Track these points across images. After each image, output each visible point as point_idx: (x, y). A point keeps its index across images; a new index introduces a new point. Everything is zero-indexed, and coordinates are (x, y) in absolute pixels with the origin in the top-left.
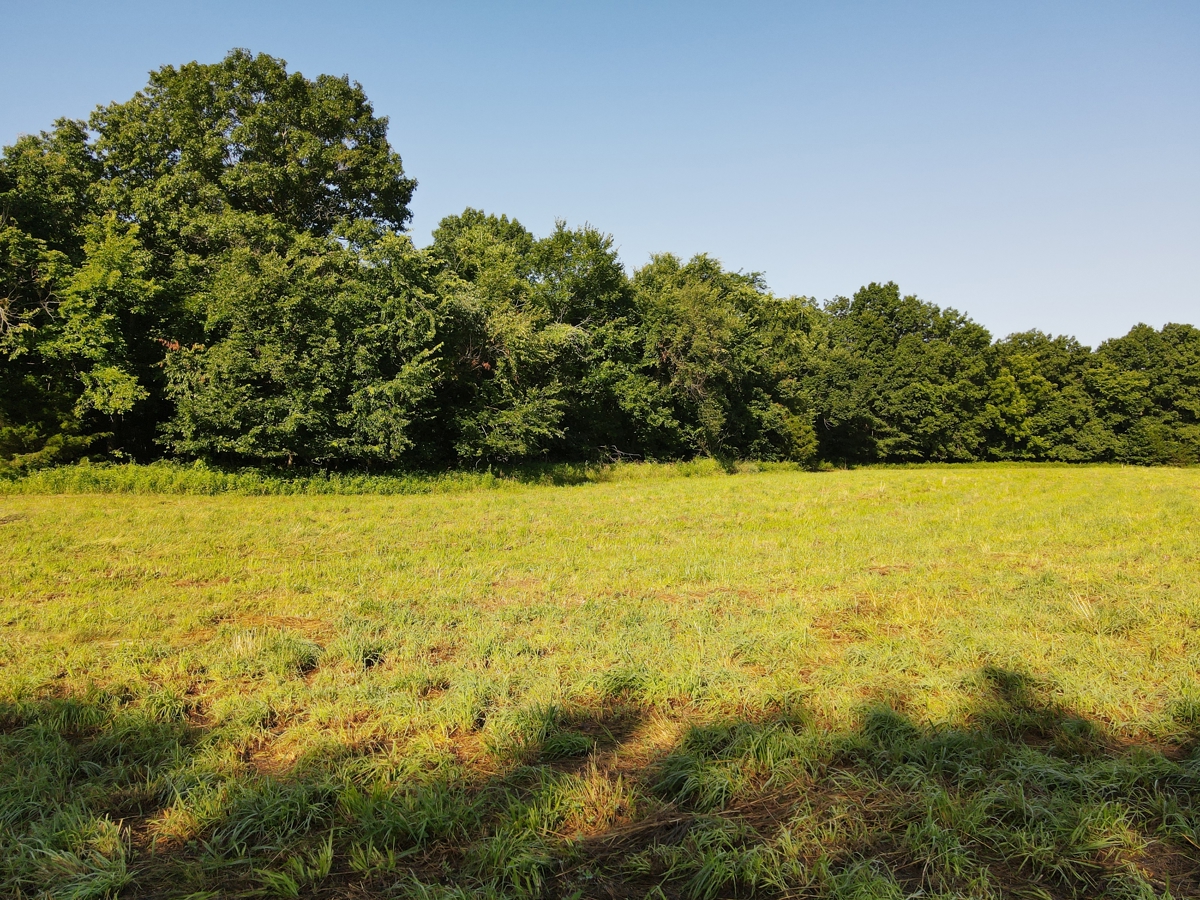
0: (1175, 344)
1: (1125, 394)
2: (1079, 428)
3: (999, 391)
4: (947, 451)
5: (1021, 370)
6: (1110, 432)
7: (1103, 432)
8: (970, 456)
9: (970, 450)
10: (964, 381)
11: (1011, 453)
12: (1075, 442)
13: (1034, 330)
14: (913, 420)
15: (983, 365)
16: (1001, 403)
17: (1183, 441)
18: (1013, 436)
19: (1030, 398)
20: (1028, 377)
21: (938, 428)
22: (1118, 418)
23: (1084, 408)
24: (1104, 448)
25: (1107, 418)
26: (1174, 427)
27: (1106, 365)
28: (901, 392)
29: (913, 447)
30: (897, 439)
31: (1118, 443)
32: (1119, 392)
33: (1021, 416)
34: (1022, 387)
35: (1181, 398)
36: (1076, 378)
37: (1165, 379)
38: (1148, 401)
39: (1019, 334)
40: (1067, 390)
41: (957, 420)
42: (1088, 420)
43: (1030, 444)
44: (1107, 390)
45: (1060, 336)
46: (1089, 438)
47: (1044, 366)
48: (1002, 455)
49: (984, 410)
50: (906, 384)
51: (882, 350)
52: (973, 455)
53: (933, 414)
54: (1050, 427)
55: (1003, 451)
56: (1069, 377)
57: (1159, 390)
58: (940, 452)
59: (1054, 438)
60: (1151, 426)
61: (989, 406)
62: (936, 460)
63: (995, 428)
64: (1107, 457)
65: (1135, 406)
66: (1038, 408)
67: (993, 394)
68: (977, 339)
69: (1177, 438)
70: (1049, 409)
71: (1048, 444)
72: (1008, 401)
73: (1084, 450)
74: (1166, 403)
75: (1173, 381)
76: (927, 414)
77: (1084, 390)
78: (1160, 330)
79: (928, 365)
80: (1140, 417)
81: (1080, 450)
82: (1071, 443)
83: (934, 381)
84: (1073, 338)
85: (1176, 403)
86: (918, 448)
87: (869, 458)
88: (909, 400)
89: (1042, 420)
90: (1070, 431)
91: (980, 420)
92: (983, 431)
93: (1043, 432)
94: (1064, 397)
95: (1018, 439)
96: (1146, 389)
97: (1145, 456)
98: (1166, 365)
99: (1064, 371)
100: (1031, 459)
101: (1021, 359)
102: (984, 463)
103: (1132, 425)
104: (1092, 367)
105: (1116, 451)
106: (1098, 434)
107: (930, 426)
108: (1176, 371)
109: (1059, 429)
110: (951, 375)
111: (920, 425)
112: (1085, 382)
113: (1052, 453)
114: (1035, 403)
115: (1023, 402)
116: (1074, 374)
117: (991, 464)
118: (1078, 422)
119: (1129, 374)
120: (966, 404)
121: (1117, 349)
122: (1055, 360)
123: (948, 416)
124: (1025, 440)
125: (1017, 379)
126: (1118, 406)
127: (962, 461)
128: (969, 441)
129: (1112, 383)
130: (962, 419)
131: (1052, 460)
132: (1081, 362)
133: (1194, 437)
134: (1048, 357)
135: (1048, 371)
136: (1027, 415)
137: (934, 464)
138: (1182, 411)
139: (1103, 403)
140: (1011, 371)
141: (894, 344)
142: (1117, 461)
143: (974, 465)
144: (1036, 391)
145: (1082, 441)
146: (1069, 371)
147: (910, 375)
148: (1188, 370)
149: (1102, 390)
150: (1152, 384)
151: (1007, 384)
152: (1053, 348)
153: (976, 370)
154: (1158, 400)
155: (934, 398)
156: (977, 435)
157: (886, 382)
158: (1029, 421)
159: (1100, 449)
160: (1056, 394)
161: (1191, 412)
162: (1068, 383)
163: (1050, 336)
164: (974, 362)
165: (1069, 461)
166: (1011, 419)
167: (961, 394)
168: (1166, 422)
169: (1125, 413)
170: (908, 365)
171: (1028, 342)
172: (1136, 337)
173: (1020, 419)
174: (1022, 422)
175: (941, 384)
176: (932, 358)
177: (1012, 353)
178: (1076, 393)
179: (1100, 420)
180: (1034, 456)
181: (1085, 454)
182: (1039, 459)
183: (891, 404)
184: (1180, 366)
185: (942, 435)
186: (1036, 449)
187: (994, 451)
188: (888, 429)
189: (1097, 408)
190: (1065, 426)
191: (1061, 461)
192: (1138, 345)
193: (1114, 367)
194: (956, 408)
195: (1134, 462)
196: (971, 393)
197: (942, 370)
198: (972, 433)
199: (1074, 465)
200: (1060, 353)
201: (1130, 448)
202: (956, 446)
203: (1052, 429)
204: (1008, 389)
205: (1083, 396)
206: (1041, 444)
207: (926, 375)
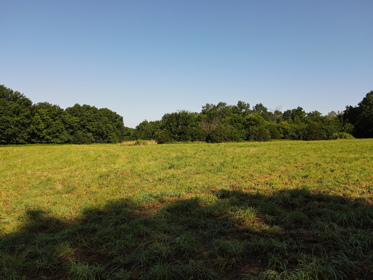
0: (86, 110)
1: (73, 123)
2: (60, 133)
3: (35, 121)
4: (16, 140)
5: (42, 114)
6: (69, 135)
7: (67, 135)
8: (25, 142)
9: (25, 140)
10: (22, 117)
11: (39, 141)
12: (59, 137)
13: (46, 102)
14: (3, 129)
15: (29, 112)
16: (36, 125)
17: (88, 137)
18: (40, 135)
19: (45, 124)
20: (45, 117)
21: (13, 133)
22: (71, 130)
23: (62, 127)
24: (68, 139)
25: (68, 131)
26: (86, 133)
27: (68, 115)
29: (3, 139)
31: (71, 138)
32: (71, 123)
33: (42, 129)
34: (43, 120)
35: (87, 125)
36: (59, 118)
37: (83, 120)
38: (79, 126)
39: (41, 103)
40: (57, 121)
41: (20, 130)
42: (63, 131)
43: (45, 138)
44: (68, 122)
45: (55, 105)
46: (63, 136)
47: (50, 114)
48: (36, 142)
49: (30, 127)
50: (0, 116)
52: (26, 141)
53: (11, 128)
54: (51, 133)
55: (36, 140)
56: (57, 118)
57: (82, 123)
58: (13, 141)
59: (53, 136)
60: (80, 133)
61: (32, 126)
62: (12, 144)
63: (34, 133)
64: (68, 142)
65: (76, 127)
66: (48, 127)
67: (33, 122)
68: (27, 103)
69: (86, 137)
70: (51, 127)
71: (51, 138)
72: (38, 124)
73: (62, 140)
74: (83, 126)
75: (85, 120)
76: (8, 127)
77: (62, 122)
78: (82, 106)
79: (9, 110)
80: (77, 130)
81: (61, 140)
82: (58, 138)
83: (11, 116)
84: (58, 106)
85: (86, 127)
86: (5, 139)
88: (1, 122)
89: (49, 130)
90: (58, 134)
91: (28, 130)
92: (29, 134)
93: (49, 134)
94: (56, 124)
95: (41, 136)
96: (79, 122)
97: (78, 142)
98: (84, 116)
99: (56, 116)
100: (45, 143)
101: (42, 111)
102: (30, 144)
103: (75, 132)
104: (64, 115)
105: (71, 140)
106: (65, 135)
107: (9, 132)
108: (86, 118)
109: (54, 133)
110: (18, 114)
111: (5, 131)
112: (62, 119)
113: (52, 141)
114: (47, 125)
115: (43, 125)
116: (59, 117)
117: (32, 144)
118: (60, 131)
119: (74, 118)
120: (23, 124)
121: (71, 110)
122: (53, 112)
123: (16, 128)
124: (44, 137)
125: (41, 117)
126: (71, 127)
127: (22, 144)
128: (24, 137)
129: (70, 120)
130: (22, 130)
131: (52, 143)
132: (61, 113)
133: (91, 136)
134: (51, 111)
135: (51, 115)
136: (44, 129)
137: (11, 145)
138: (88, 129)
139: (67, 126)
140: (39, 115)
142: (71, 143)
143: (26, 145)
144: (48, 121)
145: (61, 137)
146: (57, 116)
147: (2, 113)
148: (89, 118)
149: (67, 122)
150: (80, 121)
151: (38, 119)
152: (52, 108)
153: (27, 113)
154: (82, 126)
155: (11, 122)
156: (27, 135)
158: (45, 131)
159: (66, 140)
160: (53, 123)
161: (90, 129)
162: (57, 120)
163: (51, 105)
164: (26, 111)
165: (57, 143)
166: (39, 130)
167: (21, 121)
168: (84, 132)
169: (73, 129)
170: (1, 110)
171: (43, 105)
172: (76, 107)
173: (42, 130)
175: (14, 117)
176: (10, 108)
177: (39, 109)
178: (59, 123)
179: (66, 131)
180: (47, 142)
181: (62, 141)
182: (48, 143)
184: (87, 117)
185: (14, 135)
186: (47, 140)
187: (33, 140)
189: (65, 127)
190: (56, 133)
191: (55, 143)
192: (77, 110)
193: (70, 115)
194: (20, 126)
195: (75, 143)
196: (25, 121)
197: (14, 113)
198: (25, 134)
199: (59, 144)
200: (55, 110)
201: (74, 139)
202: (20, 139)
203: (52, 133)
204: (38, 120)
205: (61, 124)
206: (49, 138)
207: (8, 114)
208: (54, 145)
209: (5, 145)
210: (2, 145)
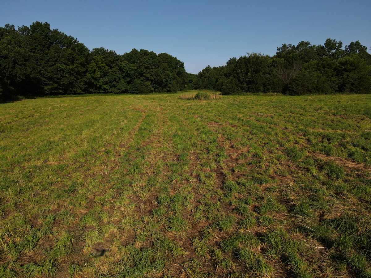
0: (143, 56)
1: (130, 71)
2: (117, 82)
3: (90, 69)
4: (73, 90)
5: (98, 62)
6: (126, 83)
8: (82, 92)
10: (77, 65)
11: (97, 91)
12: (117, 87)
13: (102, 47)
14: (58, 79)
15: (84, 59)
16: (92, 73)
17: (146, 86)
18: (97, 85)
19: (101, 72)
20: (100, 64)
22: (129, 79)
23: (118, 75)
24: (125, 89)
25: (126, 79)
26: (144, 82)
27: (124, 61)
28: (52, 68)
29: (60, 89)
30: (52, 86)
31: (129, 87)
32: (128, 71)
33: (98, 78)
34: (99, 67)
35: (145, 73)
37: (141, 67)
38: (136, 74)
39: (97, 48)
40: (113, 69)
41: (75, 79)
42: (120, 79)
43: (102, 88)
44: (125, 70)
45: (111, 51)
46: (121, 85)
47: (106, 61)
48: (94, 91)
49: (86, 76)
50: (54, 65)
51: (43, 50)
53: (66, 77)
55: (94, 90)
56: (114, 65)
57: (139, 70)
58: (71, 91)
59: (110, 85)
60: (138, 81)
61: (88, 74)
62: (70, 94)
63: (90, 82)
64: (126, 92)
65: (133, 75)
66: (104, 75)
68: (82, 49)
69: (144, 85)
70: (108, 76)
71: (108, 88)
72: (94, 72)
73: (119, 89)
74: (141, 74)
75: (143, 67)
76: (63, 77)
77: (118, 69)
79: (63, 58)
80: (135, 79)
81: (118, 89)
82: (115, 87)
83: (66, 64)
86: (62, 89)
87: (42, 94)
88: (56, 71)
89: (106, 79)
90: (115, 83)
91: (84, 79)
92: (86, 83)
93: (106, 83)
94: (112, 72)
96: (136, 70)
97: (136, 91)
98: (141, 62)
99: (112, 63)
100: (103, 93)
101: (98, 58)
102: (88, 94)
103: (132, 81)
104: (121, 62)
105: (128, 90)
106: (123, 84)
107: (65, 81)
108: (144, 65)
110: (73, 63)
111: (62, 81)
112: (118, 67)
113: (109, 91)
114: (103, 73)
115: (99, 73)
116: (116, 64)
117: (90, 95)
118: (117, 80)
119: (131, 65)
120: (79, 73)
121: (128, 56)
122: (109, 59)
123: (72, 77)
124: (101, 86)
125: (97, 64)
126: (128, 75)
127: (79, 94)
128: (81, 87)
129: (126, 68)
130: (77, 79)
131: (110, 93)
132: (117, 60)
133: (149, 85)
134: (107, 57)
135: (107, 63)
136: (101, 77)
138: (146, 77)
139: (124, 74)
140: (94, 62)
141: (48, 48)
142: (129, 92)
143: (83, 95)
144: (103, 69)
145: (118, 86)
146: (114, 63)
147: (56, 61)
148: (147, 64)
149: (123, 70)
150: (137, 68)
151: (93, 66)
152: (108, 55)
153: (82, 61)
154: (139, 74)
155: (66, 71)
156: (84, 84)
157: (45, 63)
158: (101, 80)
159: (124, 89)
160: (110, 70)
161: (148, 77)
162: (114, 67)
164: (81, 58)
165: (115, 93)
166: (95, 79)
167: (76, 69)
168: (142, 80)
169: (130, 78)
170: (55, 57)
171: (100, 52)
172: (133, 53)
173: (98, 79)
174: (99, 80)
175: (69, 65)
177: (95, 55)
178: (116, 70)
179: (124, 80)
181: (120, 91)
182: (106, 93)
183: (48, 73)
184: (145, 63)
185: (71, 84)
186: (104, 89)
187: (91, 90)
188: (48, 82)
189: (122, 76)
190: (113, 81)
191: (113, 93)
192: (134, 55)
194: (75, 75)
195: (133, 93)
196: (80, 69)
197: (68, 60)
198: (82, 84)
199: (116, 94)
200: (111, 56)
201: (132, 89)
202: (77, 89)
203: (109, 82)
204: (93, 68)
205: (118, 71)
206: (106, 88)
207: (62, 62)
208: (111, 95)
209: (63, 96)
210: (59, 95)
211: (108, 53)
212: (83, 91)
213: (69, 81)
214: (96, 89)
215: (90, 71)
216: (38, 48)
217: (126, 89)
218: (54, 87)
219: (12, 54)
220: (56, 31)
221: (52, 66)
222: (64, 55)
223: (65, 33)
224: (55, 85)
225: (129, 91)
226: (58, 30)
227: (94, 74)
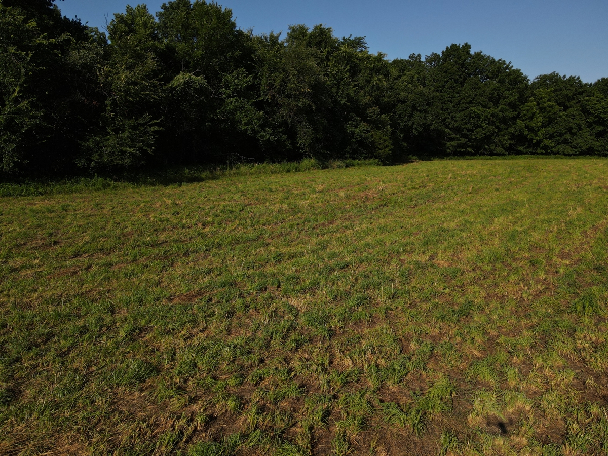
2: (574, 134)
3: (525, 112)
4: (490, 149)
5: (541, 98)
6: (593, 137)
7: (589, 137)
8: (503, 152)
9: (504, 149)
10: (503, 106)
11: (530, 150)
12: (571, 143)
13: (554, 72)
14: (469, 130)
15: (516, 96)
16: (526, 119)
18: (532, 139)
19: (545, 116)
20: (545, 103)
22: (600, 128)
23: (578, 122)
24: (587, 147)
25: (593, 128)
27: (596, 95)
28: (462, 113)
29: (469, 147)
30: (459, 142)
31: (597, 144)
32: (601, 112)
33: (538, 127)
34: (541, 109)
36: (577, 103)
39: (545, 75)
40: (570, 111)
41: (496, 130)
42: (580, 129)
43: (542, 145)
44: (594, 111)
45: (571, 76)
46: (580, 141)
47: (557, 96)
48: (525, 151)
49: (515, 124)
50: (466, 108)
51: (454, 87)
53: (481, 127)
54: (555, 134)
55: (526, 148)
56: (572, 103)
58: (486, 150)
59: (557, 140)
61: (519, 122)
62: (483, 154)
63: (521, 134)
64: (589, 152)
66: (550, 122)
67: (522, 114)
68: (517, 78)
70: (557, 123)
71: (553, 145)
72: (531, 118)
73: (575, 148)
76: (478, 126)
77: (581, 111)
79: (482, 96)
81: (573, 148)
82: (568, 144)
83: (484, 107)
84: (578, 77)
86: (472, 147)
87: (441, 154)
88: (467, 118)
89: (551, 130)
90: (568, 136)
91: (512, 130)
92: (513, 137)
93: (551, 137)
94: (567, 115)
95: (535, 141)
99: (570, 99)
100: (542, 153)
101: (543, 92)
102: (513, 156)
104: (588, 96)
105: (595, 148)
106: (586, 138)
107: (479, 134)
109: (561, 135)
110: (496, 103)
111: (474, 134)
112: (582, 106)
113: (555, 150)
114: (547, 119)
115: (540, 119)
116: (576, 101)
117: (517, 156)
118: (574, 131)
120: (504, 121)
122: (565, 92)
123: (491, 128)
124: (539, 142)
125: (538, 104)
126: (600, 121)
127: (498, 155)
128: (504, 143)
129: (599, 106)
130: (500, 130)
131: (555, 154)
132: (581, 93)
134: (561, 90)
135: (559, 99)
136: (543, 126)
137: (482, 157)
139: (591, 119)
140: (535, 100)
141: (462, 84)
142: (596, 154)
143: (506, 157)
144: (550, 111)
145: (574, 143)
146: (573, 99)
147: (471, 102)
149: (592, 111)
151: (532, 107)
153: (512, 99)
155: (483, 117)
156: (509, 139)
157: (454, 107)
158: (543, 130)
159: (585, 147)
160: (562, 113)
162: (571, 107)
163: (564, 77)
164: (511, 94)
165: (565, 155)
166: (531, 130)
167: (501, 114)
169: (604, 125)
170: (469, 96)
171: (550, 81)
173: (537, 129)
174: (538, 131)
175: (489, 108)
177: (538, 88)
178: (575, 113)
179: (588, 129)
180: (544, 152)
181: (576, 150)
182: (547, 153)
183: (456, 121)
185: (488, 139)
186: (546, 148)
187: (520, 148)
188: (453, 136)
189: (587, 122)
190: (566, 133)
191: (561, 154)
193: (601, 96)
194: (497, 123)
196: (507, 113)
197: (490, 99)
198: (506, 138)
199: (568, 157)
200: (569, 87)
201: (604, 147)
202: (496, 146)
203: (557, 135)
204: (532, 111)
205: (579, 114)
206: (549, 145)
207: (480, 103)
208: (557, 158)
209: (473, 157)
210: (467, 157)
211: (564, 82)
212: (506, 150)
213: (485, 134)
214: (529, 147)
215: (525, 115)
216: (448, 85)
217: (590, 148)
218: (460, 144)
219: (412, 97)
220: (478, 55)
221: (463, 110)
222: (484, 92)
223: (491, 56)
224: (463, 140)
225: (597, 151)
226: (481, 52)
227: (529, 121)
